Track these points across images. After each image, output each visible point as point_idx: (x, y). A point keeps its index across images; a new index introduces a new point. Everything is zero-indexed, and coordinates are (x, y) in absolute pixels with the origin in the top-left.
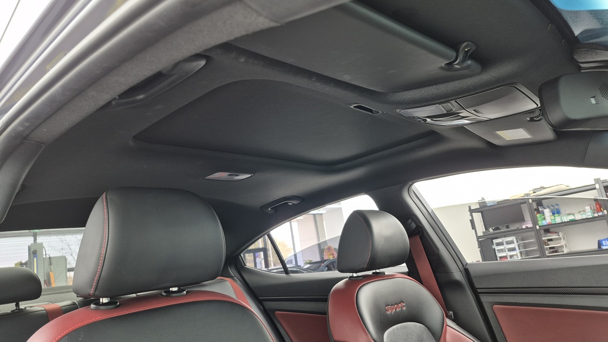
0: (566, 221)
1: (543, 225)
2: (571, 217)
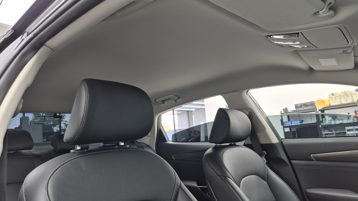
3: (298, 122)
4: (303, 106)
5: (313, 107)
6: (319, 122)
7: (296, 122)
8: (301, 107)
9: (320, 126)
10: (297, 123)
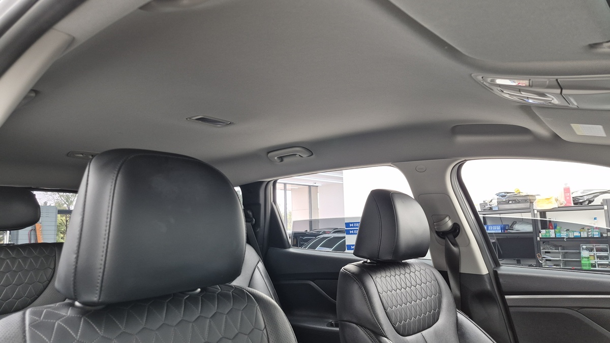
1: (544, 237)
2: (577, 234)
3: (499, 228)
4: (510, 202)
5: (527, 205)
6: (536, 231)
7: (495, 228)
8: (508, 203)
9: (538, 239)
10: (497, 229)
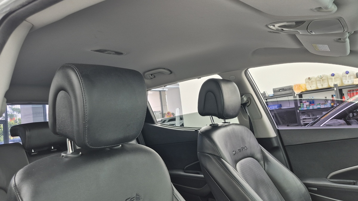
0: (315, 108)
1: (302, 110)
2: (319, 106)
3: (276, 106)
4: (281, 90)
5: (291, 91)
6: (297, 107)
7: (273, 107)
9: (298, 111)
